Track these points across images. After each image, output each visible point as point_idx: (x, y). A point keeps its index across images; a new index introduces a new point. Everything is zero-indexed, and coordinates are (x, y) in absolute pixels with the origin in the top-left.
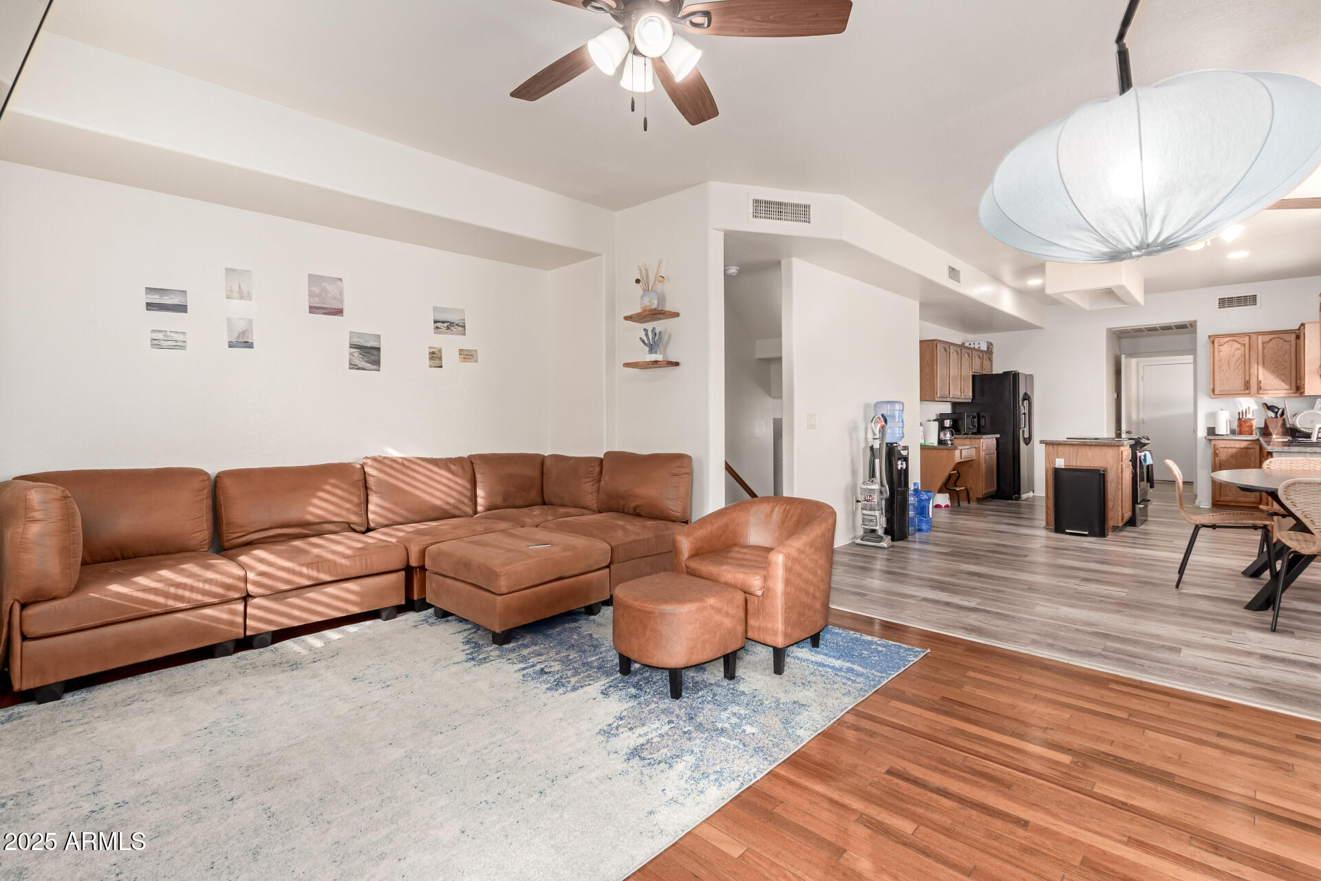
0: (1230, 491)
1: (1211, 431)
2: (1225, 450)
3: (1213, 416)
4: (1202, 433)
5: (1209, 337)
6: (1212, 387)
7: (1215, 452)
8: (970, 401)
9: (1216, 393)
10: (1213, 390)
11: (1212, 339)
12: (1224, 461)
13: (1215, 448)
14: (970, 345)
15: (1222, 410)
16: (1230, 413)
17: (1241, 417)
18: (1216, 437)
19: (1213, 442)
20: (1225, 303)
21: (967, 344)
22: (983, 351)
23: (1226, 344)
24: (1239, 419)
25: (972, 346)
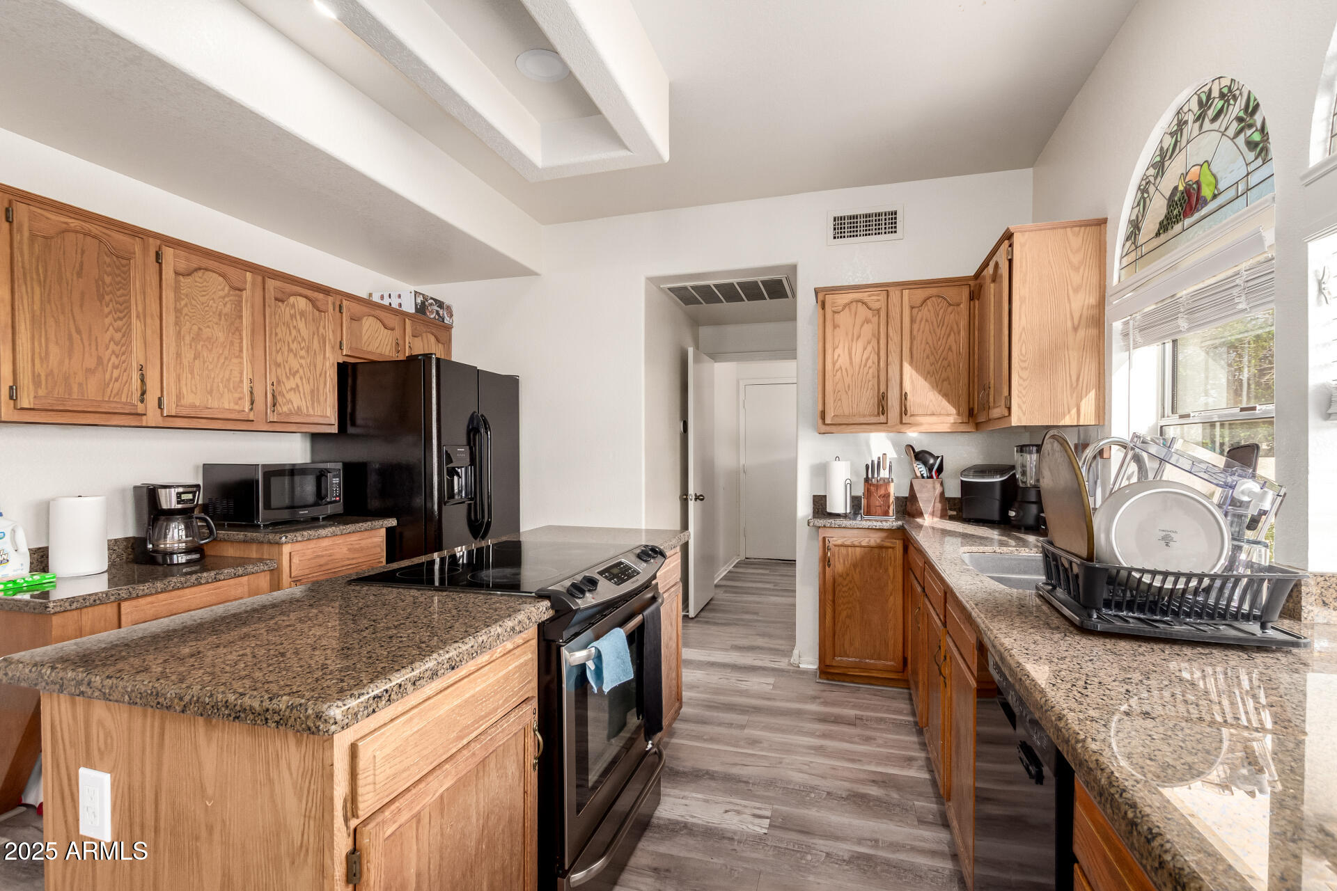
0: (851, 644)
1: (820, 505)
2: (843, 550)
3: (821, 471)
4: (804, 509)
5: (817, 291)
6: (820, 408)
7: (825, 554)
8: (335, 430)
9: (828, 421)
10: (823, 415)
11: (822, 295)
12: (841, 576)
13: (825, 548)
14: (382, 297)
15: (837, 458)
16: (852, 465)
17: (870, 476)
18: (828, 522)
19: (822, 533)
20: (846, 227)
21: (376, 298)
22: (405, 315)
23: (847, 309)
24: (867, 480)
25: (386, 302)
